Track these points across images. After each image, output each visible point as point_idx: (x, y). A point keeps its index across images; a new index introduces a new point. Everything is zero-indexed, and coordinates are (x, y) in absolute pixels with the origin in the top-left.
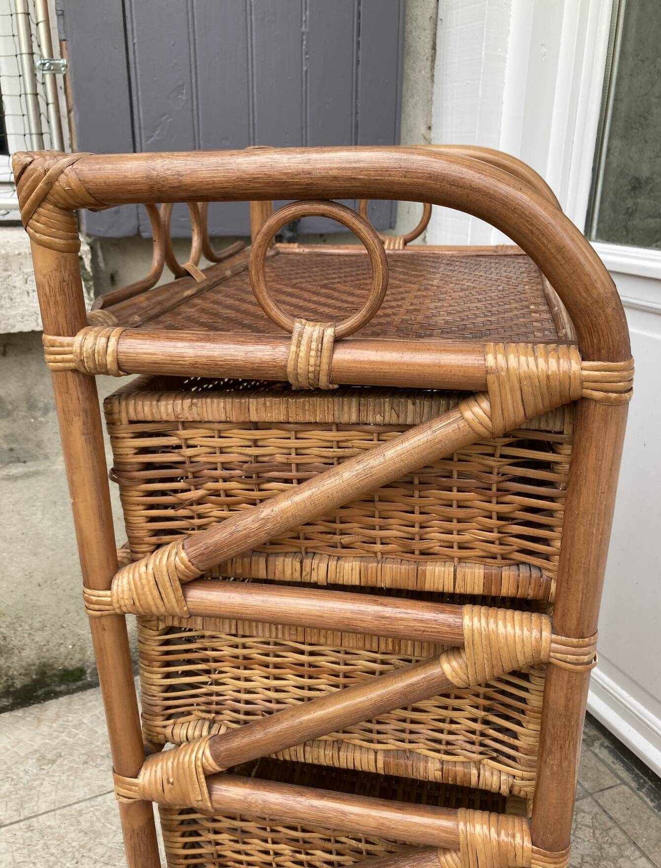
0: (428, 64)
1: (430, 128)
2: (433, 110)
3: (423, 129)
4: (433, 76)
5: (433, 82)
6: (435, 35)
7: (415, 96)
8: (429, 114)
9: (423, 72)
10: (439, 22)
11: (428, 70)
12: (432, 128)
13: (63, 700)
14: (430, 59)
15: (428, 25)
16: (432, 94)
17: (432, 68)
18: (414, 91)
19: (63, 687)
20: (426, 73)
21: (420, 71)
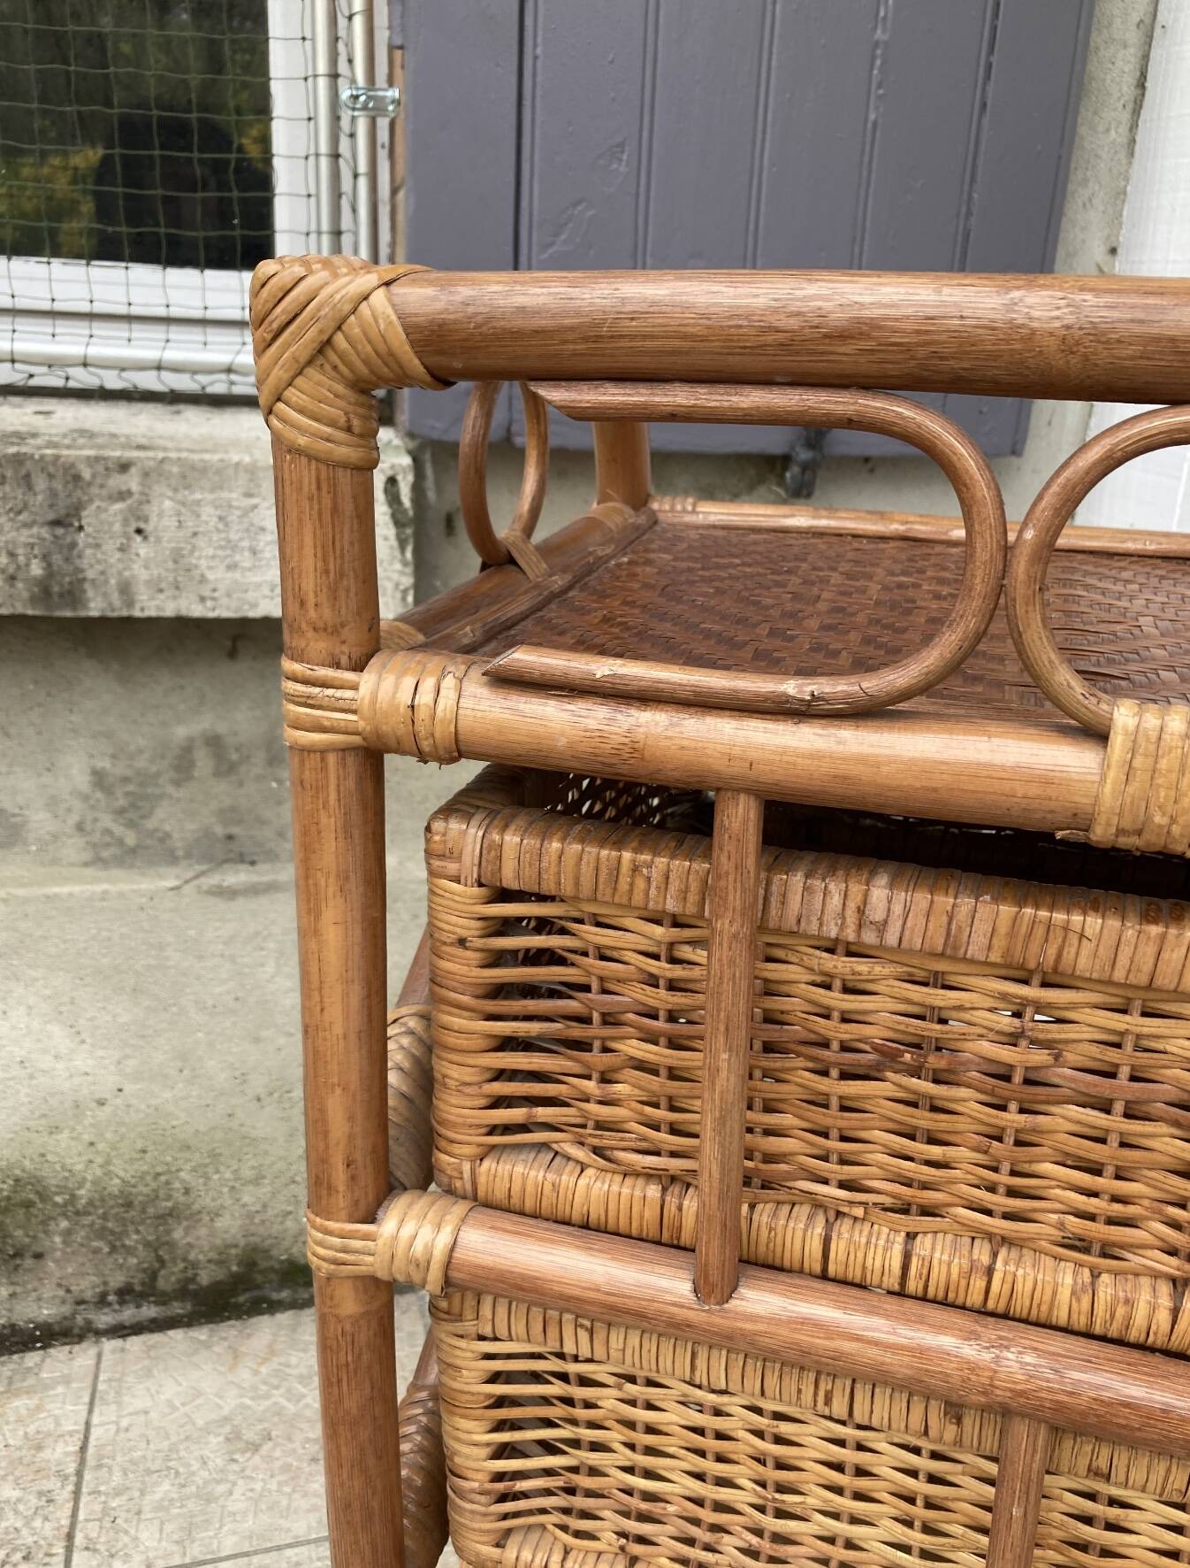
0: (1125, 116)
1: (1113, 251)
2: (1125, 213)
3: (1098, 252)
4: (1133, 141)
5: (1131, 154)
6: (1146, 58)
7: (1091, 184)
8: (1116, 220)
9: (1113, 132)
10: (1158, 31)
11: (1124, 129)
12: (1119, 251)
13: (284, 1318)
14: (1130, 106)
15: (1133, 37)
16: (1127, 179)
17: (1134, 126)
18: (1088, 173)
19: (285, 1294)
20: (1118, 135)
21: (1108, 130)
